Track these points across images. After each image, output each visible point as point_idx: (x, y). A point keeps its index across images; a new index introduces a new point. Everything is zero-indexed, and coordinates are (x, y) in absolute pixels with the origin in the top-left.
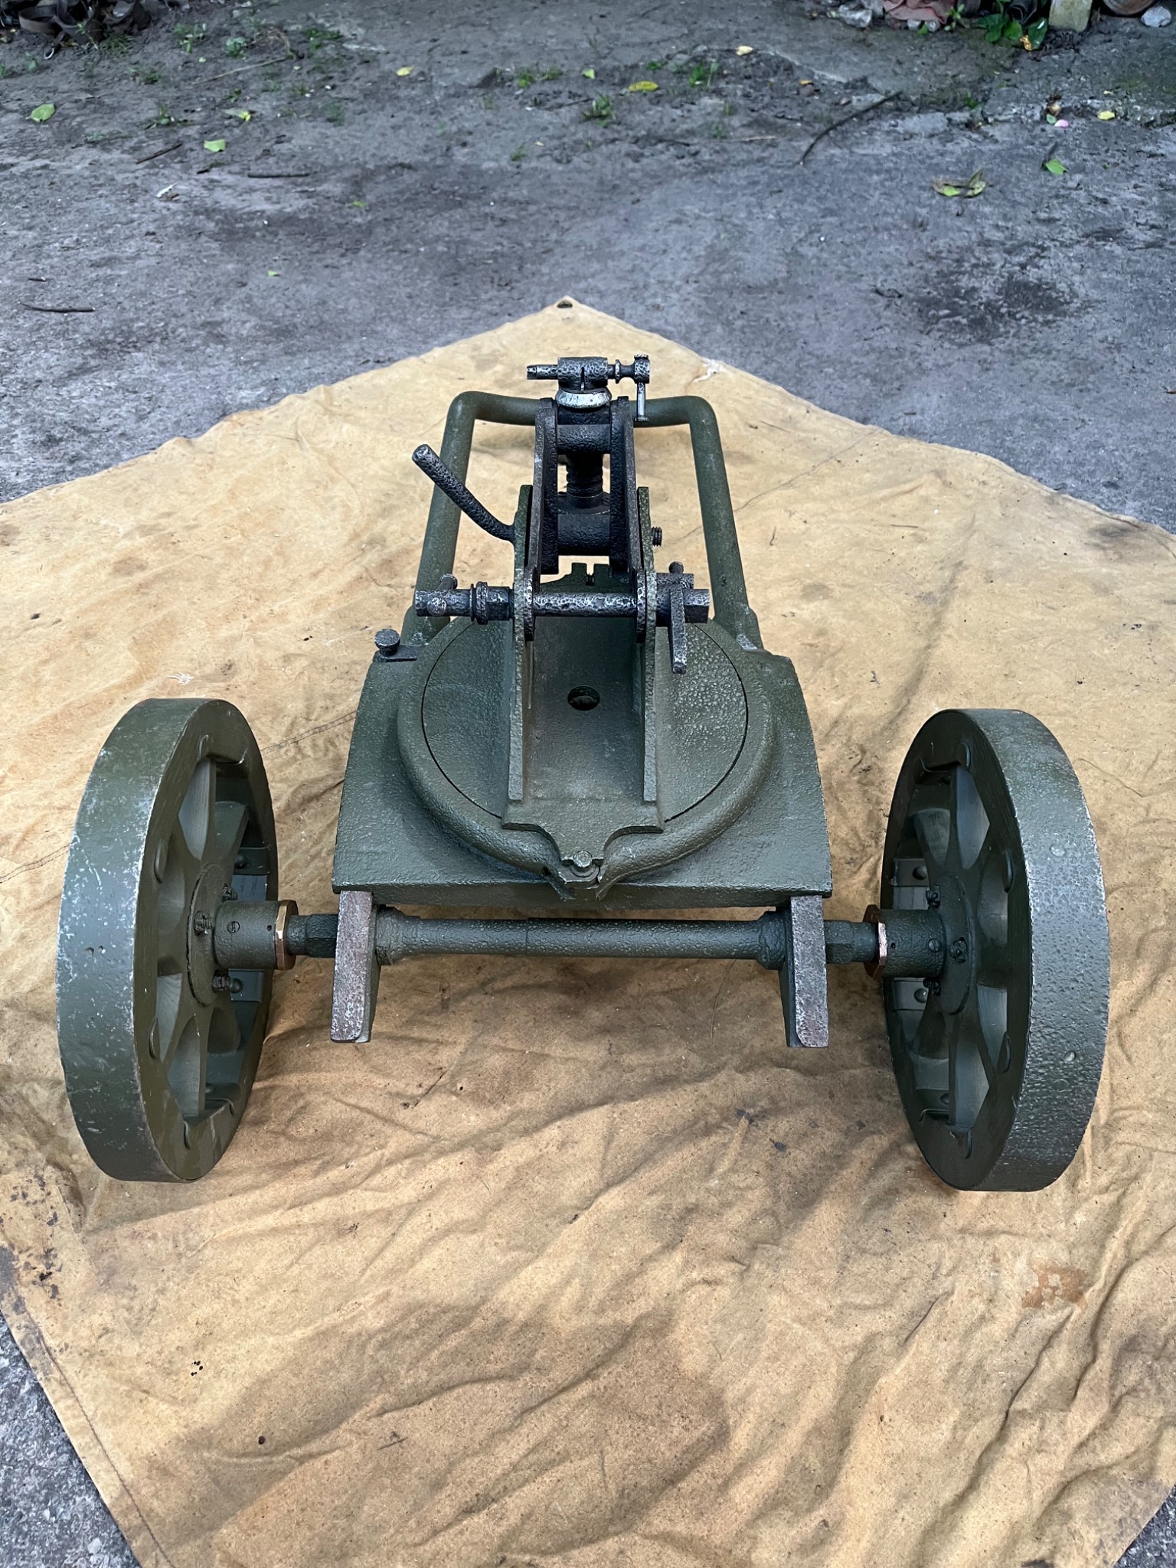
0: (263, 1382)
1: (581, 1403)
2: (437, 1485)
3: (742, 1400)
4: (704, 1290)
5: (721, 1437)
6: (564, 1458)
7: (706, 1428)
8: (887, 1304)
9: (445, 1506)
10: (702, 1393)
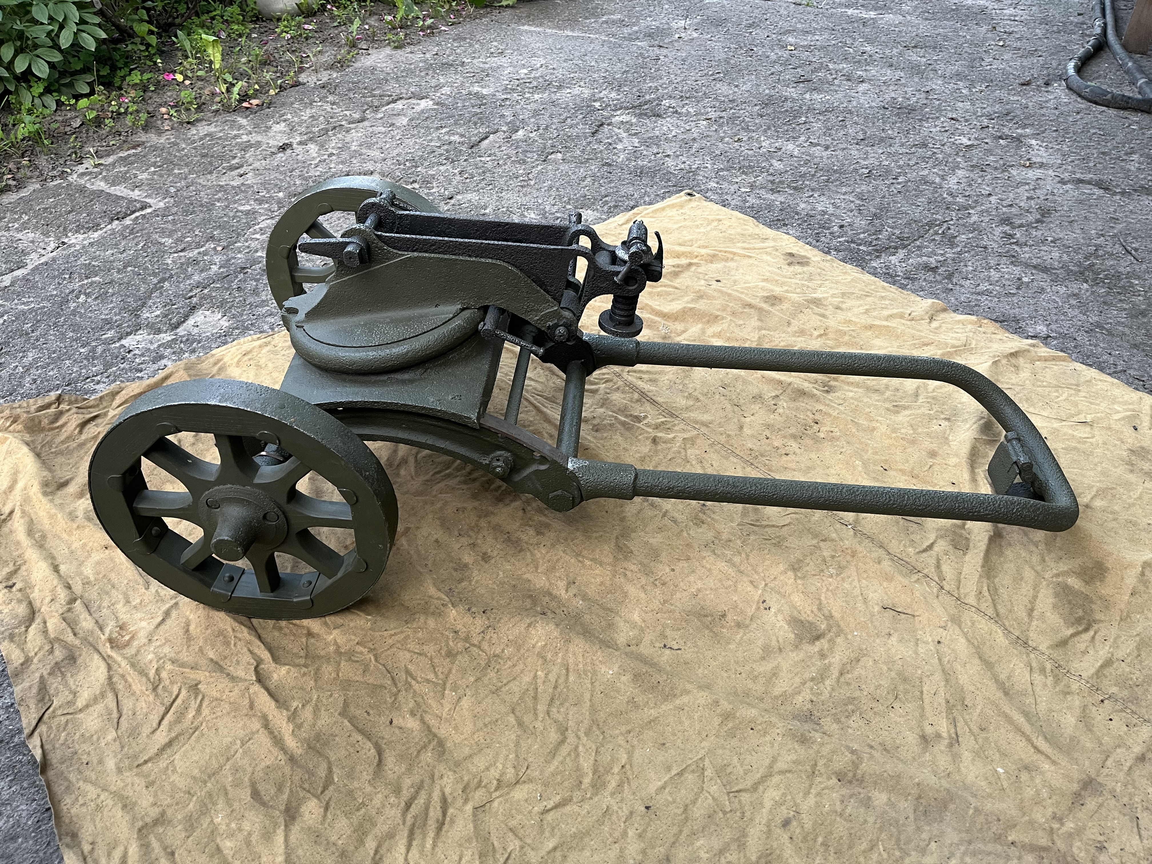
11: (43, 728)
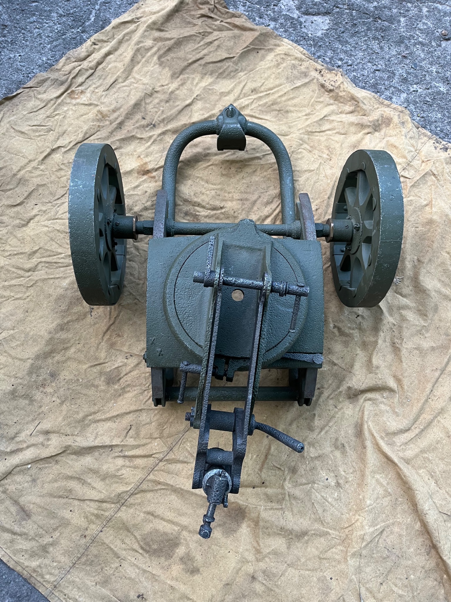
0: (261, 60)
1: (190, 59)
2: (219, 46)
3: (155, 65)
4: (163, 84)
5: (159, 58)
6: (193, 51)
7: (163, 59)
8: (119, 88)
9: (216, 43)
10: (164, 65)
11: (27, 90)
